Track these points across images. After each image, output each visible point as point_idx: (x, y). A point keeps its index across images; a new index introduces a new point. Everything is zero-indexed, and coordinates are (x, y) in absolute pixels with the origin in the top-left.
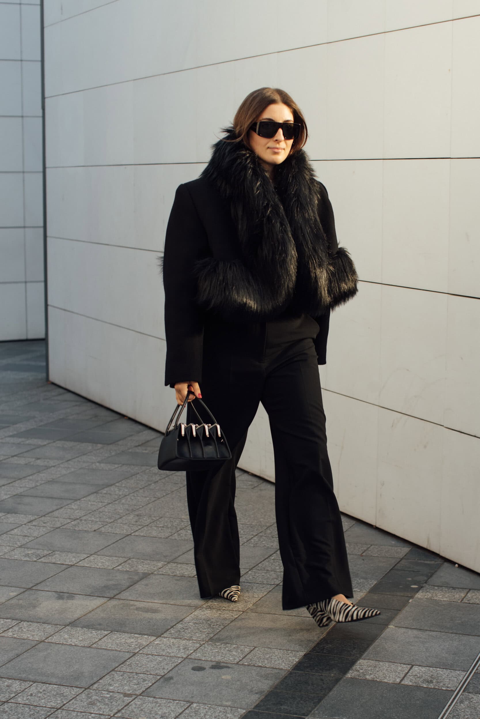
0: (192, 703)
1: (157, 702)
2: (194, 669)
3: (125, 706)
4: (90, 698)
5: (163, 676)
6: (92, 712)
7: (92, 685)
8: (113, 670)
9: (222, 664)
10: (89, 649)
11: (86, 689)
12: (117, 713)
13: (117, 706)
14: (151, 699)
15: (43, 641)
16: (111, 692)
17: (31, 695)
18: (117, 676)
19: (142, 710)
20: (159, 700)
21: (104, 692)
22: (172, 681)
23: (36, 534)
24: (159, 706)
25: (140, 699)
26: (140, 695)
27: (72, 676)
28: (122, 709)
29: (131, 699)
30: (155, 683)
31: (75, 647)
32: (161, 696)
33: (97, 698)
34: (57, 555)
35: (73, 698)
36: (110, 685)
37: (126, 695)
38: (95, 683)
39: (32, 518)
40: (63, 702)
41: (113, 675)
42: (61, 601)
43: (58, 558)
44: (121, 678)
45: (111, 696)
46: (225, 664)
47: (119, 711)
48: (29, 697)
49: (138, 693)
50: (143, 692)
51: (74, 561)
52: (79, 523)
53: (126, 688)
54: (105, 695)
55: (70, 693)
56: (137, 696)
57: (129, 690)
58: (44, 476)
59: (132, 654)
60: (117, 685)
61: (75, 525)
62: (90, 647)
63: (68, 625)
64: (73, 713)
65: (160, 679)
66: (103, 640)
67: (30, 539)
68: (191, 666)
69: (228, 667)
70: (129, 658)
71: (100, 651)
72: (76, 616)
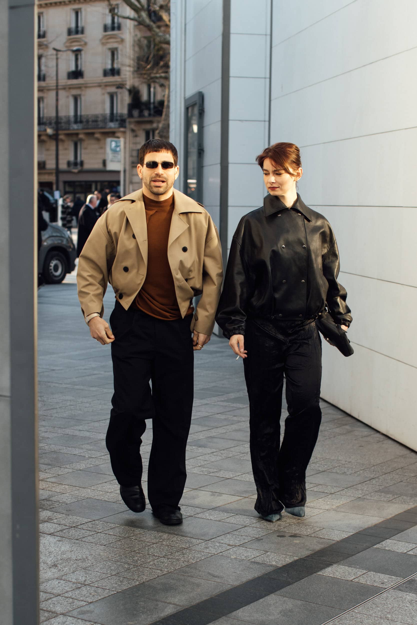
0: (268, 552)
1: (246, 550)
2: (278, 536)
3: (226, 550)
4: (207, 545)
5: (257, 538)
6: (205, 551)
7: (211, 539)
8: (228, 533)
9: (297, 535)
10: (218, 522)
11: (206, 541)
12: (219, 553)
13: (221, 550)
14: (243, 548)
15: (192, 516)
16: (221, 543)
17: (172, 541)
18: (228, 536)
19: (235, 553)
20: (248, 549)
21: (216, 543)
22: (261, 541)
23: (213, 460)
24: (246, 552)
25: (237, 548)
26: (238, 546)
27: (201, 534)
28: (223, 551)
29: (232, 547)
30: (250, 541)
31: (210, 521)
32: (251, 547)
33: (211, 545)
34: (222, 472)
35: (197, 545)
36: (222, 540)
37: (229, 545)
38: (213, 538)
39: (214, 450)
40: (190, 546)
41: (227, 535)
42: (212, 497)
43: (221, 474)
44: (231, 537)
45: (220, 545)
46: (300, 535)
47: (221, 552)
48: (170, 542)
49: (237, 545)
50: (241, 544)
51: (231, 476)
52: (245, 456)
53: (231, 542)
54: (216, 544)
55: (196, 542)
56: (236, 546)
57: (232, 543)
58: (234, 427)
59: (244, 526)
60: (226, 540)
61: (241, 457)
62: (219, 521)
63: (211, 509)
64: (193, 551)
65: (254, 539)
66: (229, 518)
67: (208, 462)
68: (278, 534)
69: (301, 537)
70: (241, 528)
71: (225, 523)
72: (218, 505)
